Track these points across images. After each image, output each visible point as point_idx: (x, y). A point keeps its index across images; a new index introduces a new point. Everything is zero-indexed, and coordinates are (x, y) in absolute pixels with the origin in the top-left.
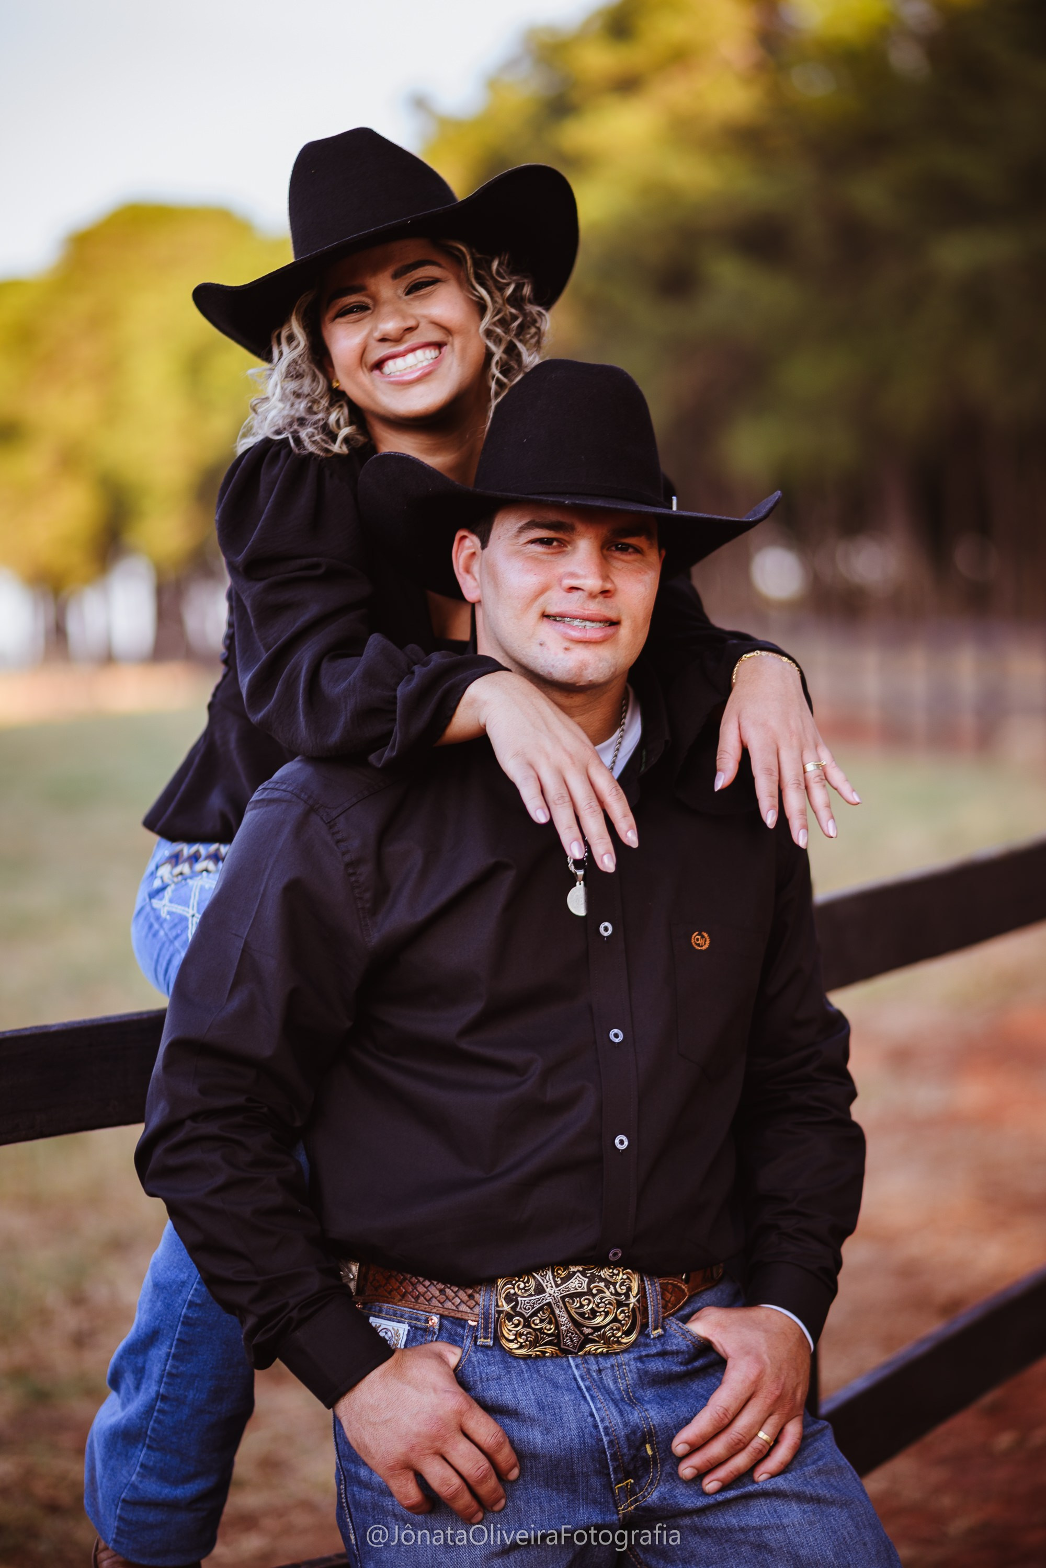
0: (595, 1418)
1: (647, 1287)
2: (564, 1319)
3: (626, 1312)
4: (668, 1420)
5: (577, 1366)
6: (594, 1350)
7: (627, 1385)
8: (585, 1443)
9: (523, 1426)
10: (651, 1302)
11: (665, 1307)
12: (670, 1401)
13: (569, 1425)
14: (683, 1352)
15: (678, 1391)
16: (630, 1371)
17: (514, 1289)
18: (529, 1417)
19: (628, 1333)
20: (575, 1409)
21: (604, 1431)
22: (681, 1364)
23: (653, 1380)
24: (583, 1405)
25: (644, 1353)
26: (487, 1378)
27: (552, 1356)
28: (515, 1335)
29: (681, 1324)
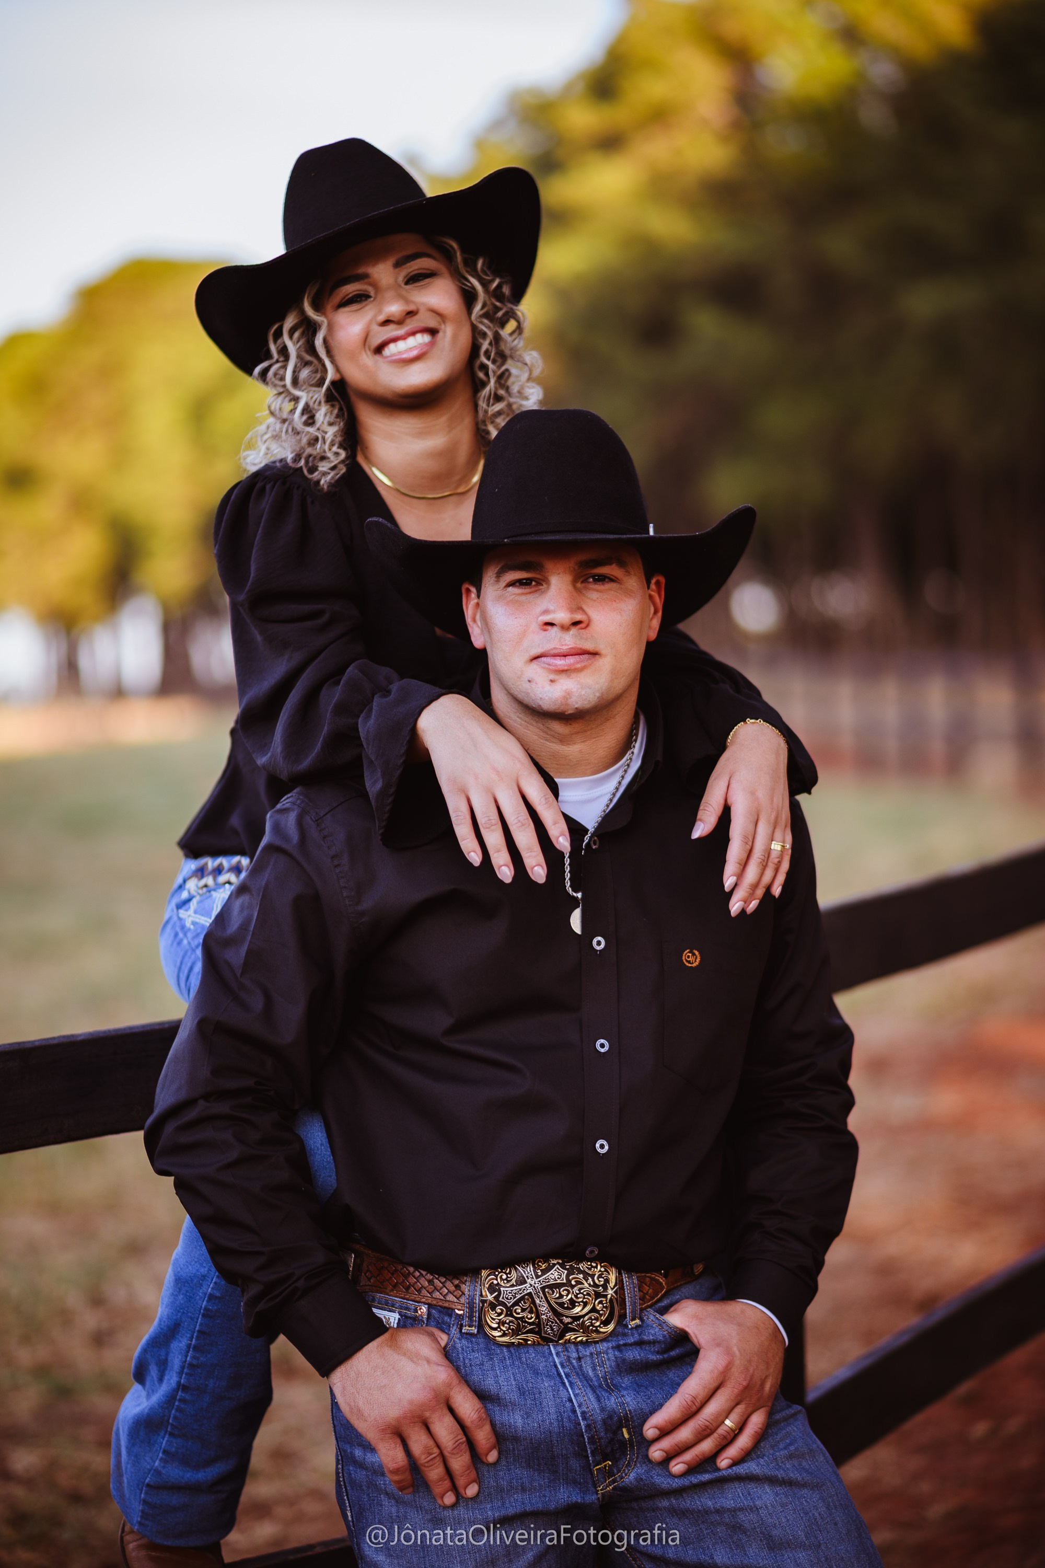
0: (573, 1403)
1: (624, 1280)
2: (544, 1309)
3: (604, 1302)
4: (644, 1406)
5: (557, 1354)
6: (573, 1339)
7: (605, 1372)
8: (563, 1427)
9: (504, 1410)
10: (628, 1294)
11: (642, 1299)
12: (646, 1388)
13: (548, 1410)
14: (659, 1342)
15: (655, 1379)
16: (609, 1359)
17: (497, 1280)
18: (510, 1401)
19: (606, 1323)
20: (554, 1394)
21: (581, 1416)
22: (658, 1353)
23: (630, 1367)
24: (562, 1390)
25: (621, 1342)
26: (471, 1364)
27: (534, 1343)
28: (498, 1323)
29: (658, 1316)
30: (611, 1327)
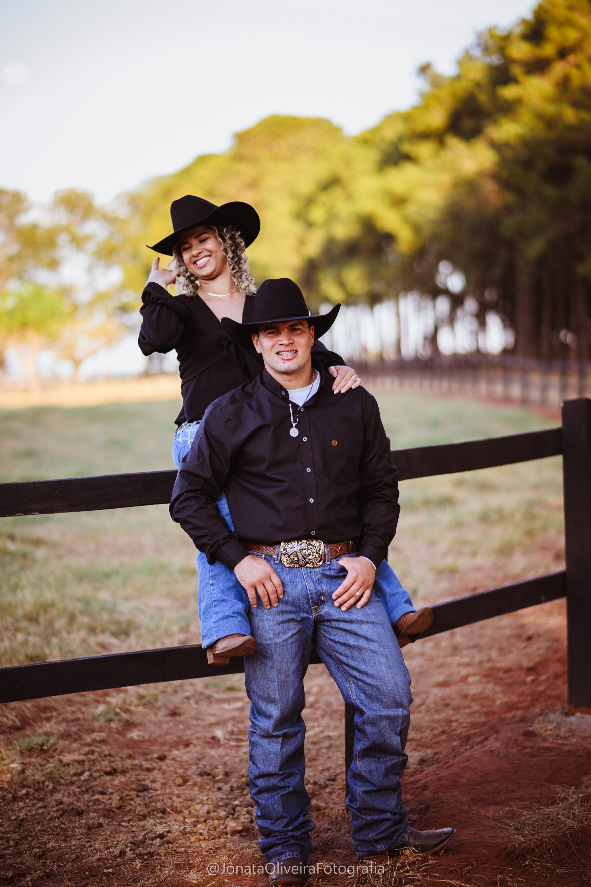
0: (307, 586)
1: (326, 548)
2: (300, 556)
3: (319, 555)
4: (330, 589)
5: (304, 571)
6: (309, 566)
7: (318, 578)
8: (303, 594)
9: (286, 587)
10: (327, 553)
11: (332, 555)
12: (331, 584)
13: (299, 588)
14: (336, 570)
15: (333, 581)
16: (320, 573)
17: (286, 546)
19: (319, 562)
20: (301, 583)
21: (309, 591)
22: (335, 573)
23: (326, 577)
24: (304, 582)
25: (324, 569)
27: (297, 567)
28: (286, 560)
29: (336, 561)
30: (321, 563)
